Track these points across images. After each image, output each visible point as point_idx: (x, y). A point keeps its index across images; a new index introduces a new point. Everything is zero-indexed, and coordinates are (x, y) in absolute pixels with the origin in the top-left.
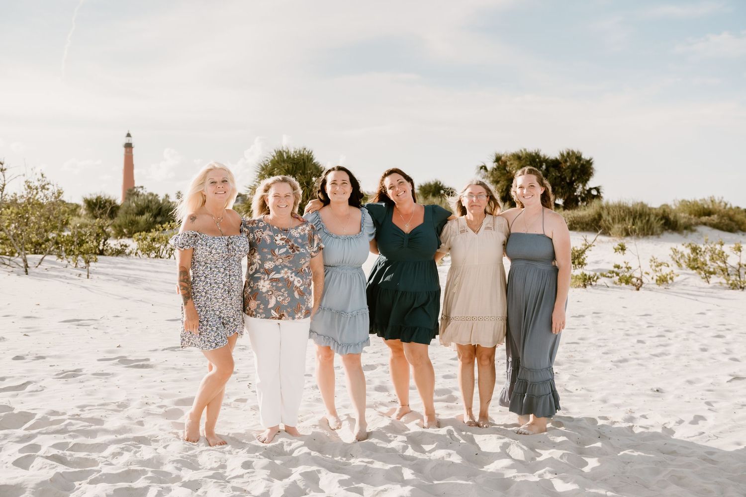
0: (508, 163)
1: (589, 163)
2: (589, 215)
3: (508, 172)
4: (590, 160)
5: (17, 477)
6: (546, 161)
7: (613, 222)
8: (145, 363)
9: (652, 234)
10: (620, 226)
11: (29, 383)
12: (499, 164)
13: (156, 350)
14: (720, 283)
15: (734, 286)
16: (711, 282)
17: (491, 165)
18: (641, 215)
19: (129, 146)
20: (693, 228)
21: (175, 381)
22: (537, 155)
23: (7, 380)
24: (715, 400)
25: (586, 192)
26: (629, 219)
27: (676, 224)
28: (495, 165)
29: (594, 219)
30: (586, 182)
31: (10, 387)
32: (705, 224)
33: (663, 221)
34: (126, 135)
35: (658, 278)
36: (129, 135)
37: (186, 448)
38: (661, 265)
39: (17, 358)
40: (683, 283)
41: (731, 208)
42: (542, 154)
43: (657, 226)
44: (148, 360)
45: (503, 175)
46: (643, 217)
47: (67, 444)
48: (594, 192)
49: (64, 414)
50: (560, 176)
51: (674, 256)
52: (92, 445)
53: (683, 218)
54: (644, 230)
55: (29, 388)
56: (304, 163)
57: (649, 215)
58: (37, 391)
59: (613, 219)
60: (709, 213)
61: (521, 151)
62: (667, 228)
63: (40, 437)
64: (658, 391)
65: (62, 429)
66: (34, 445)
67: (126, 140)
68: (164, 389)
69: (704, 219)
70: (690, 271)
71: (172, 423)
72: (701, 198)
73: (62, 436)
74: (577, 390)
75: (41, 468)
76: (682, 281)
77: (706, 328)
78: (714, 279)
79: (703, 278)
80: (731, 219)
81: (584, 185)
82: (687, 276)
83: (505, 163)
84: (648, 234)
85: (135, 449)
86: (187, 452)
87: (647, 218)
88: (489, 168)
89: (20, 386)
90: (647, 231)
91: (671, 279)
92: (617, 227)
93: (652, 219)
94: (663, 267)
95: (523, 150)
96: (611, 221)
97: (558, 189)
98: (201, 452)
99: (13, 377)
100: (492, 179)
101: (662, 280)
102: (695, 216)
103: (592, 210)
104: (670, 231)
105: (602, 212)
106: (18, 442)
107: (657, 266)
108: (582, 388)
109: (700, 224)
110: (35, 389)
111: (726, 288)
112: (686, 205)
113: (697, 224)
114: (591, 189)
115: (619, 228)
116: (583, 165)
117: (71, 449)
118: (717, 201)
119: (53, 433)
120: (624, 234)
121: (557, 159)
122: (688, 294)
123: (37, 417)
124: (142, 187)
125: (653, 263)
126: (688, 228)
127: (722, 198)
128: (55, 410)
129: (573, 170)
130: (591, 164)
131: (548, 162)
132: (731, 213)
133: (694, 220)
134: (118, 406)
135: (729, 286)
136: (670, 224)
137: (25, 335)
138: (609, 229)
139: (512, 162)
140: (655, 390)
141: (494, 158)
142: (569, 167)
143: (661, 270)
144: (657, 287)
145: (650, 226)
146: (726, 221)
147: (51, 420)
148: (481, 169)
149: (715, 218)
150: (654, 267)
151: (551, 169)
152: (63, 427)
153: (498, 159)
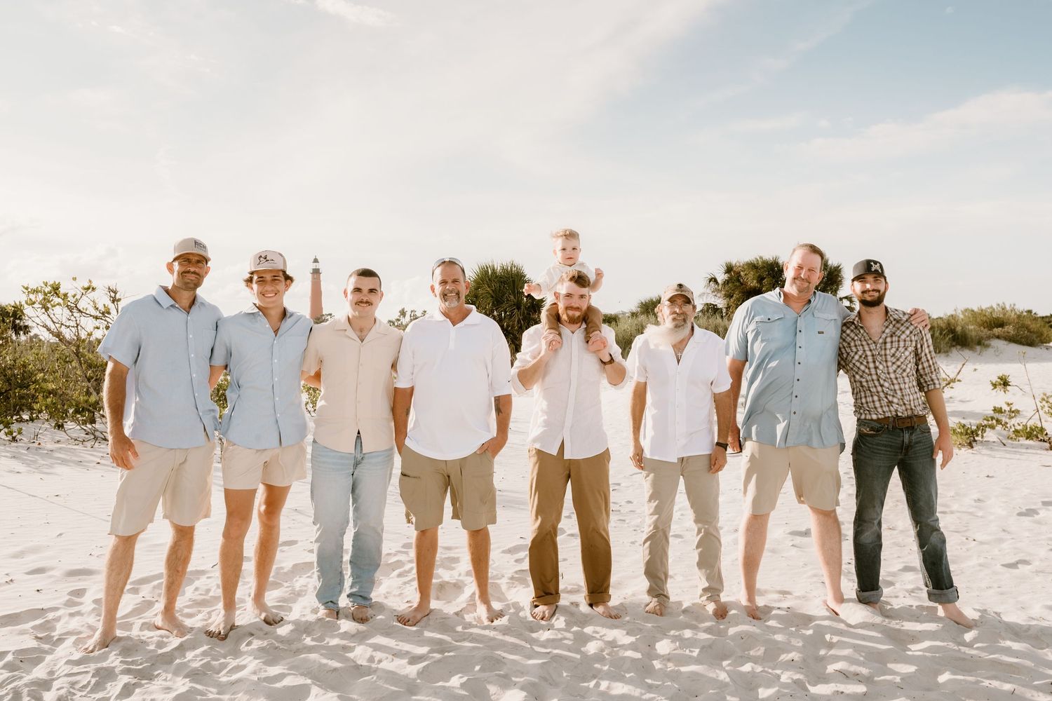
0: (742, 273)
1: (837, 270)
3: (742, 284)
4: (838, 267)
12: (731, 275)
17: (722, 277)
19: (316, 272)
20: (986, 342)
27: (966, 339)
28: (726, 277)
32: (998, 337)
33: (950, 336)
34: (313, 260)
36: (316, 261)
45: (736, 287)
53: (972, 330)
56: (514, 281)
60: (1000, 324)
62: (955, 343)
67: (314, 266)
69: (997, 331)
80: (1029, 330)
83: (738, 274)
88: (720, 280)
95: (758, 258)
100: (723, 293)
102: (985, 327)
104: (959, 347)
109: (992, 337)
113: (989, 338)
118: (1008, 308)
126: (981, 342)
127: (1014, 305)
130: (839, 271)
132: (1027, 323)
133: (985, 332)
136: (959, 338)
139: (746, 272)
141: (725, 268)
146: (1023, 332)
148: (710, 282)
149: (1010, 329)
153: (729, 269)
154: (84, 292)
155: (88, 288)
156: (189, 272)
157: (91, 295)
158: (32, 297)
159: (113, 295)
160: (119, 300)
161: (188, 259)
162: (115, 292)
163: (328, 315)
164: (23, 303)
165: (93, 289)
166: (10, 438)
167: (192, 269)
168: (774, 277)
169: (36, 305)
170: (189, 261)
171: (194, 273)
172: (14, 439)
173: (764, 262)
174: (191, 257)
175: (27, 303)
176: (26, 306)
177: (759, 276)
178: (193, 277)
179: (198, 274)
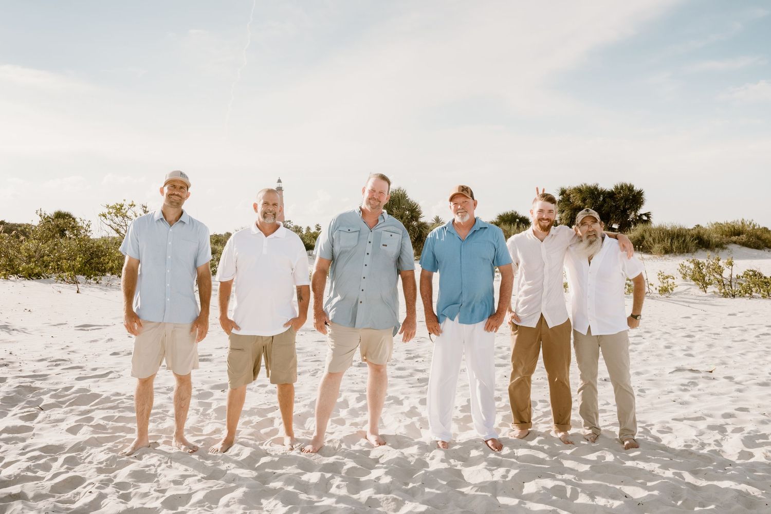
0: (572, 196)
1: (640, 194)
2: (634, 237)
3: (571, 203)
4: (640, 191)
5: (62, 440)
6: (603, 193)
7: (654, 242)
8: (208, 357)
9: (687, 252)
10: (660, 245)
11: (111, 372)
12: (564, 196)
13: (221, 348)
14: (714, 292)
15: (726, 295)
16: (707, 292)
18: (678, 236)
20: (724, 246)
21: (220, 371)
22: (596, 189)
23: (98, 370)
24: (648, 388)
25: (638, 218)
26: (667, 239)
27: (709, 243)
28: (561, 197)
29: (639, 240)
30: (637, 210)
31: (96, 375)
32: (735, 243)
33: (697, 241)
34: (277, 181)
35: (661, 289)
36: (279, 181)
37: (199, 421)
38: (667, 277)
39: (115, 354)
40: (685, 292)
41: (759, 229)
42: (599, 187)
43: (692, 245)
44: (211, 355)
45: (567, 205)
46: (680, 238)
47: (113, 417)
48: (645, 218)
49: (124, 395)
50: (615, 205)
51: (681, 270)
52: (131, 417)
53: (715, 238)
54: (680, 248)
55: (111, 376)
57: (685, 236)
58: (115, 378)
59: (654, 240)
60: (738, 233)
61: (582, 185)
62: (701, 246)
63: (97, 412)
64: (605, 380)
65: (115, 406)
66: (90, 417)
68: (209, 377)
69: (734, 238)
70: (693, 283)
71: (199, 402)
72: (732, 220)
73: (112, 411)
74: (538, 379)
75: (84, 434)
76: (685, 291)
77: (682, 330)
78: (710, 289)
79: (700, 288)
80: (759, 238)
81: (636, 212)
82: (689, 287)
83: (569, 196)
84: (684, 252)
85: (160, 421)
86: (199, 423)
87: (683, 239)
89: (105, 374)
90: (683, 249)
91: (671, 289)
92: (657, 247)
93: (688, 239)
94: (669, 279)
96: (652, 242)
97: (613, 216)
98: (208, 423)
99: (103, 368)
101: (664, 290)
102: (727, 236)
103: (637, 233)
104: (704, 249)
105: (644, 234)
106: (79, 415)
107: (664, 279)
108: (542, 378)
109: (730, 243)
110: (113, 377)
111: (720, 297)
112: (719, 227)
113: (728, 243)
114: (641, 215)
115: (659, 247)
116: (634, 196)
117: (116, 421)
119: (107, 409)
120: (663, 252)
121: (612, 191)
122: (684, 301)
123: (103, 397)
124: (290, 221)
125: (660, 276)
126: (720, 246)
127: (752, 220)
128: (118, 392)
129: (626, 200)
130: (642, 194)
131: (606, 194)
132: (759, 233)
133: (725, 239)
134: (168, 390)
135: (722, 294)
136: (704, 243)
137: (129, 337)
138: (650, 248)
139: (574, 195)
140: (603, 379)
141: (560, 192)
142: (622, 198)
143: (668, 282)
144: (659, 295)
145: (686, 245)
146: (753, 239)
147: (112, 399)
149: (744, 237)
150: (661, 280)
151: (607, 200)
152: (115, 404)
153: (563, 192)
154: (130, 207)
155: (132, 205)
156: (174, 194)
157: (133, 209)
158: (111, 210)
159: (145, 209)
160: (148, 212)
161: (174, 185)
162: (146, 207)
163: (288, 221)
164: (107, 213)
165: (134, 206)
166: (96, 282)
167: (176, 193)
168: (593, 198)
169: (113, 214)
170: (174, 186)
171: (178, 195)
172: (97, 283)
173: (587, 187)
174: (176, 184)
175: (108, 213)
176: (108, 215)
177: (583, 198)
178: (177, 198)
179: (181, 197)
